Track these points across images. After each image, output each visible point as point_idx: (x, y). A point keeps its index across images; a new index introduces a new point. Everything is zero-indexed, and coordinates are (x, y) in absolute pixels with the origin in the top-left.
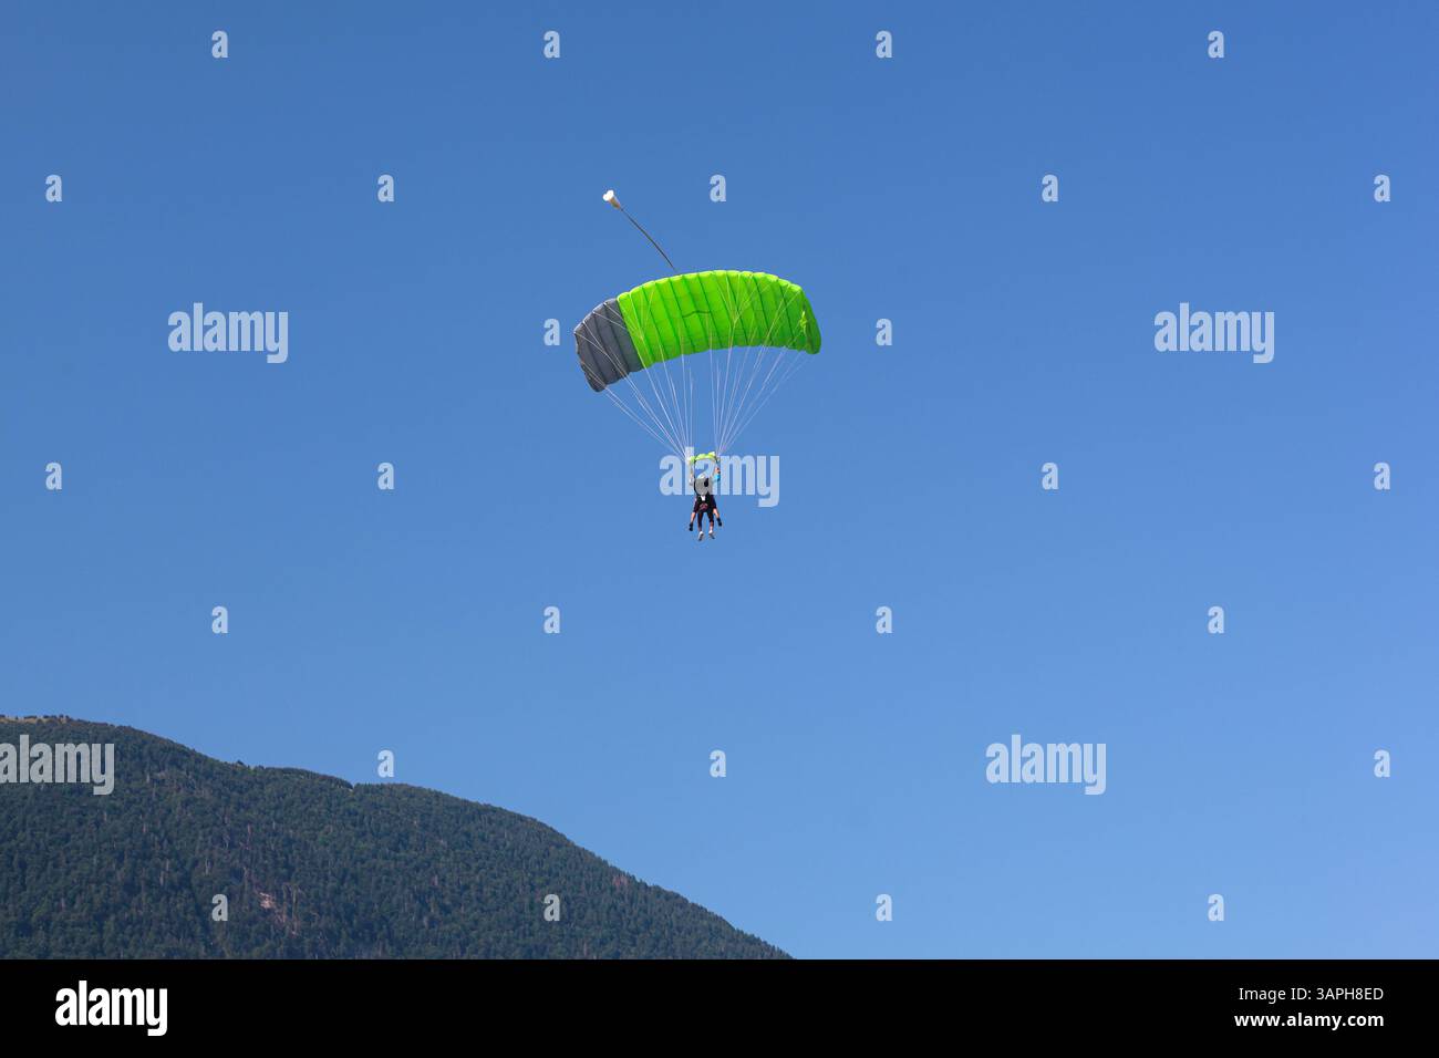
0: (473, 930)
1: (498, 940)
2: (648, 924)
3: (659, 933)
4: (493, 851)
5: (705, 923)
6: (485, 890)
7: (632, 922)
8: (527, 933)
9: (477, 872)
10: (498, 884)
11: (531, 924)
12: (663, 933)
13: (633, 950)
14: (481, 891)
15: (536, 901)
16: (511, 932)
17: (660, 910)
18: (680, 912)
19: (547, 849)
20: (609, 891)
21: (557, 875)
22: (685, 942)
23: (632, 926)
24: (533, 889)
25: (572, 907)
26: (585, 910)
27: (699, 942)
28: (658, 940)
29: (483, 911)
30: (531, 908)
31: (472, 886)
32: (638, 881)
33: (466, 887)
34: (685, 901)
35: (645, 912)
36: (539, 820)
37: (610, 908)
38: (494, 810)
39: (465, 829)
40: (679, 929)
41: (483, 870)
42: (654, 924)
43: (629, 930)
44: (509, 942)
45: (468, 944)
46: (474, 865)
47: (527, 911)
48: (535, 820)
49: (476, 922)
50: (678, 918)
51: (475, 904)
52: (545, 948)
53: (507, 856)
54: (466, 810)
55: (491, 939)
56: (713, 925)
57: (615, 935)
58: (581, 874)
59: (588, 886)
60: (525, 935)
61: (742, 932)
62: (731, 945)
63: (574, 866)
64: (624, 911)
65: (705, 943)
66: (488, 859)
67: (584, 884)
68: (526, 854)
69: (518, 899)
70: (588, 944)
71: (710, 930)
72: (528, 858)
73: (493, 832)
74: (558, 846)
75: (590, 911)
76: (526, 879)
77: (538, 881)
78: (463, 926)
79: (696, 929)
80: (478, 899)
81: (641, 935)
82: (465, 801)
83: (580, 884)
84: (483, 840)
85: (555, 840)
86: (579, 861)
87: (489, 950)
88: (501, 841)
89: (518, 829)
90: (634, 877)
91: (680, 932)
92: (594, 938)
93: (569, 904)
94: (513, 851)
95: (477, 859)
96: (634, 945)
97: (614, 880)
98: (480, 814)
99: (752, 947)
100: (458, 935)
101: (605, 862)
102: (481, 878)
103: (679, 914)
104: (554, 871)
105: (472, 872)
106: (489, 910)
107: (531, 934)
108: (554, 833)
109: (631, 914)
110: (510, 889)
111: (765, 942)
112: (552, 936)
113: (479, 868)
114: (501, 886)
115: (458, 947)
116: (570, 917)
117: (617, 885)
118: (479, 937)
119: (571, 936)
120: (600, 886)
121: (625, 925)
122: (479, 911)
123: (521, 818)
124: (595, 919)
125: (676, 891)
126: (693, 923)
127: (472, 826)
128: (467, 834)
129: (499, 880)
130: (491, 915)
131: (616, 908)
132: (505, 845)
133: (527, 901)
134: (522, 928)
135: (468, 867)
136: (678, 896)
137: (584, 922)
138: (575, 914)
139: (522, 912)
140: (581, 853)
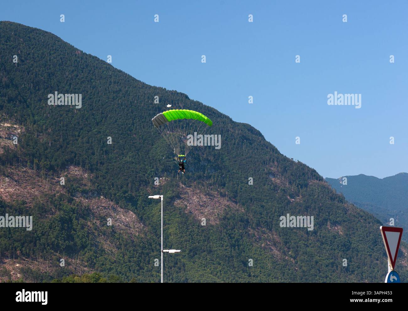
0: (31, 67)
1: (39, 71)
2: (87, 66)
3: (90, 69)
4: (38, 43)
5: (105, 66)
6: (35, 55)
7: (82, 65)
8: (49, 68)
9: (33, 49)
10: (40, 53)
11: (50, 66)
12: (92, 69)
13: (82, 74)
14: (34, 55)
15: (51, 58)
16: (44, 68)
17: (91, 62)
18: (97, 62)
19: (55, 42)
20: (74, 56)
21: (58, 50)
22: (99, 72)
23: (82, 67)
24: (50, 55)
25: (63, 60)
26: (67, 61)
27: (103, 72)
28: (90, 71)
29: (34, 61)
30: (50, 61)
31: (31, 53)
32: (84, 52)
33: (29, 54)
34: (99, 59)
35: (86, 62)
36: (52, 33)
37: (75, 61)
38: (38, 30)
39: (28, 35)
40: (97, 68)
41: (34, 49)
42: (89, 66)
43: (81, 68)
44: (43, 71)
45: (30, 72)
46: (32, 47)
47: (49, 62)
48: (51, 33)
49: (32, 65)
50: (96, 64)
51: (32, 59)
52: (54, 73)
53: (42, 44)
54: (29, 29)
55: (37, 70)
56: (108, 67)
57: (76, 69)
58: (66, 50)
59: (68, 54)
60: (48, 69)
61: (117, 69)
62: (113, 73)
63: (63, 48)
64: (79, 62)
65: (105, 72)
66: (36, 45)
67: (66, 54)
68: (48, 43)
69: (46, 58)
70: (68, 72)
71: (107, 68)
72: (49, 45)
73: (37, 37)
74: (58, 41)
75: (68, 62)
76: (48, 52)
77: (52, 52)
78: (28, 66)
79: (102, 68)
80: (33, 58)
81: (85, 70)
82: (29, 27)
83: (65, 53)
84: (34, 39)
85: (57, 39)
86: (65, 46)
87: (36, 74)
88: (40, 40)
89: (46, 36)
90: (82, 51)
91: (97, 69)
92: (70, 70)
93: (62, 59)
94: (44, 42)
95: (32, 45)
96: (83, 72)
97: (76, 52)
98: (33, 31)
99: (120, 74)
100: (27, 69)
101: (73, 46)
102: (34, 51)
103: (97, 63)
104: (57, 49)
105: (31, 49)
106: (36, 61)
107: (50, 69)
108: (57, 37)
109: (81, 63)
110: (43, 55)
111: (124, 72)
112: (57, 69)
113: (33, 48)
114: (40, 54)
115: (27, 73)
116: (62, 64)
117: (77, 54)
118: (33, 70)
119: (63, 70)
120: (72, 54)
121: (79, 66)
122: (33, 61)
123: (46, 32)
124: (70, 64)
125: (96, 56)
126: (101, 66)
127: (31, 35)
128: (29, 37)
129: (40, 52)
130: (37, 63)
131: (77, 61)
132: (41, 41)
133: (48, 58)
134: (47, 67)
135: (30, 48)
136: (96, 57)
137: (67, 65)
138: (64, 63)
139: (47, 62)
140: (66, 44)
